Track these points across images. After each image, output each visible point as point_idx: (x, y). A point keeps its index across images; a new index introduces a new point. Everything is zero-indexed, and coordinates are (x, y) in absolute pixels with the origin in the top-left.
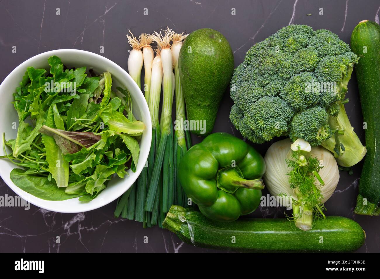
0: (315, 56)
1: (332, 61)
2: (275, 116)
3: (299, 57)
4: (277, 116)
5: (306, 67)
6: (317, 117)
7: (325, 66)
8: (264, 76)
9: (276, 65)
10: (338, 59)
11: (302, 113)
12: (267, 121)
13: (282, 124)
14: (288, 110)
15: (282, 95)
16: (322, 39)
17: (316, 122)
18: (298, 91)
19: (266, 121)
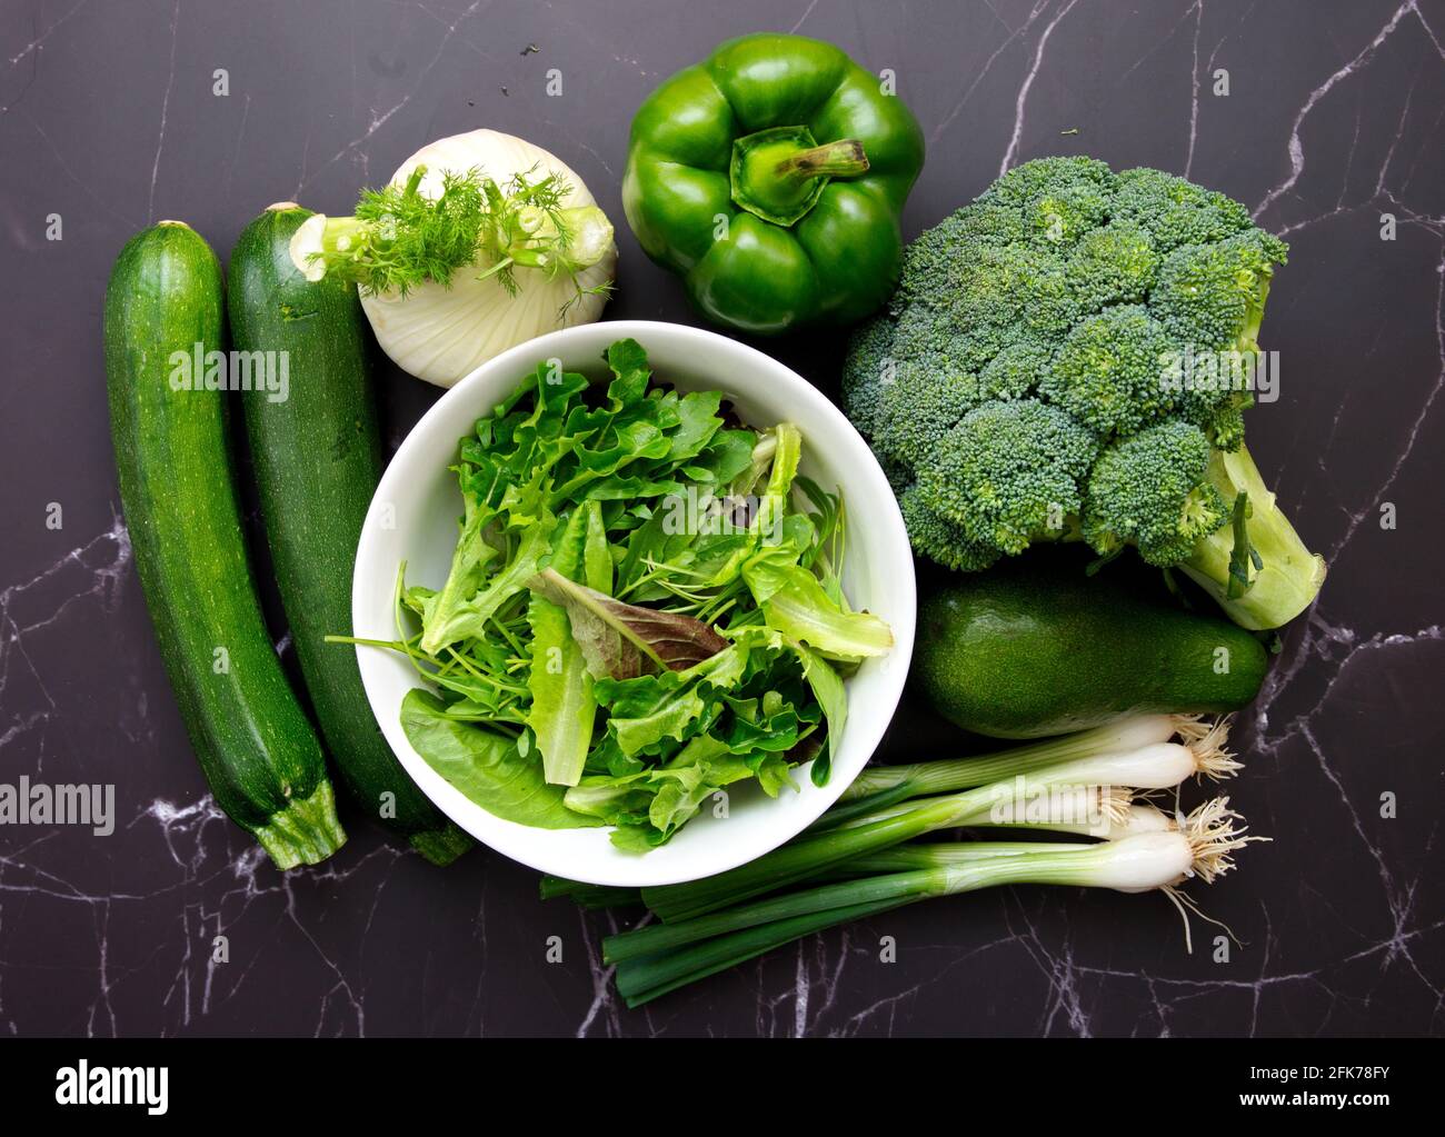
0: (1143, 249)
1: (1206, 260)
2: (1036, 465)
3: (1092, 257)
4: (1041, 465)
5: (1120, 288)
6: (1177, 456)
7: (1186, 278)
8: (975, 334)
9: (1013, 292)
10: (1225, 253)
11: (1123, 448)
12: (1007, 486)
13: (1061, 489)
14: (1078, 440)
15: (1048, 392)
16: (1154, 192)
17: (1173, 474)
18: (1105, 372)
19: (1004, 484)
